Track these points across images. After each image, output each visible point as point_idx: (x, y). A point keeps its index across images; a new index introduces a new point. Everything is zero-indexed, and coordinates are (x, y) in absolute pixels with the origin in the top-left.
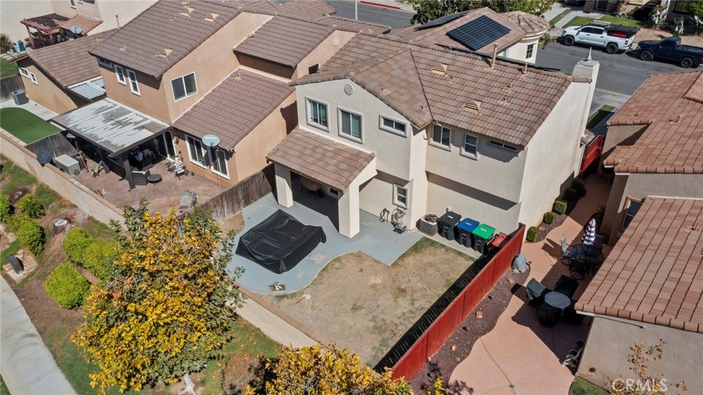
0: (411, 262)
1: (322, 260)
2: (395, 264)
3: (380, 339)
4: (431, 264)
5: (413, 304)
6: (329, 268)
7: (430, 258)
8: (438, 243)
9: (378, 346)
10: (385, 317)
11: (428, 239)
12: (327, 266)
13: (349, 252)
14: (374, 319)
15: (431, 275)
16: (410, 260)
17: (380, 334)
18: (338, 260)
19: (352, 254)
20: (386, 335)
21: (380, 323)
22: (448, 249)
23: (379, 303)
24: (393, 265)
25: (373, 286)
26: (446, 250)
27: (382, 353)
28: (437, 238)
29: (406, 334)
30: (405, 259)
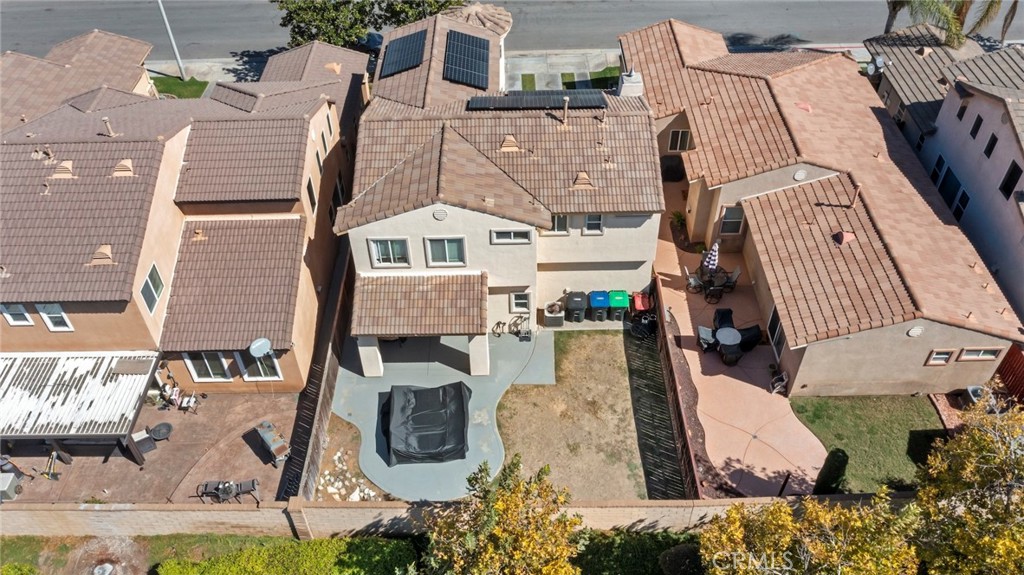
0: (571, 367)
1: (487, 418)
2: (558, 379)
3: (623, 464)
4: (589, 360)
5: (615, 411)
6: (503, 421)
7: (583, 354)
8: (573, 331)
9: (630, 473)
10: (606, 440)
11: (561, 333)
12: (497, 419)
13: (504, 392)
14: (600, 449)
15: (600, 370)
16: (568, 366)
17: (620, 459)
18: (500, 407)
19: (507, 392)
20: (625, 457)
21: (609, 449)
22: (589, 333)
23: (587, 429)
24: (557, 381)
25: (564, 415)
26: (589, 335)
27: (640, 477)
28: (568, 326)
29: (639, 445)
30: (562, 367)
